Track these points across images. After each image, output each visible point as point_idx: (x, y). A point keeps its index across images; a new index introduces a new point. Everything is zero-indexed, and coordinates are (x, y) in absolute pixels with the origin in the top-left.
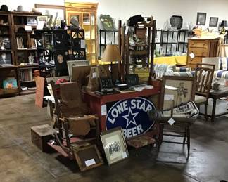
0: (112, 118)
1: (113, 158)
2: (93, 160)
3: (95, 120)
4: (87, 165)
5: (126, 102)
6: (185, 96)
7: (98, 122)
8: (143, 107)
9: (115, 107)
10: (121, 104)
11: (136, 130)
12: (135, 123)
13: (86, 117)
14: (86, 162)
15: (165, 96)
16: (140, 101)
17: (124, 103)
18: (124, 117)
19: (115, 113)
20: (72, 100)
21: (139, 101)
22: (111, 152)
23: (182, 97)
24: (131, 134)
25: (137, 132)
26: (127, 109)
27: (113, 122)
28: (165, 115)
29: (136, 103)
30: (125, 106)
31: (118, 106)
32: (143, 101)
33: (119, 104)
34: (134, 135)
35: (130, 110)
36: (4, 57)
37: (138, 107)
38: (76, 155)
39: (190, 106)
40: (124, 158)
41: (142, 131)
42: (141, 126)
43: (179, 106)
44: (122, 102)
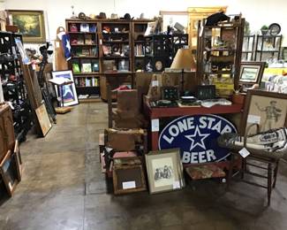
0: (170, 137)
1: (158, 185)
2: (134, 183)
3: (142, 136)
4: (124, 188)
5: (193, 119)
6: (277, 120)
7: (146, 138)
8: (217, 128)
9: (176, 123)
10: (184, 121)
11: (205, 155)
12: (203, 147)
13: (130, 131)
14: (124, 184)
15: (249, 116)
16: (214, 120)
17: (189, 120)
18: (188, 137)
19: (174, 131)
20: (128, 109)
21: (211, 120)
22: (157, 177)
23: (273, 120)
24: (198, 159)
25: (206, 158)
26: (193, 127)
27: (170, 141)
28: (236, 143)
29: (207, 122)
30: (190, 123)
31: (179, 123)
32: (217, 120)
33: (181, 120)
34: (201, 161)
35: (197, 129)
36: (123, 63)
37: (209, 127)
38: (114, 173)
39: (280, 135)
40: (174, 188)
41: (214, 158)
42: (212, 152)
43: (266, 133)
44: (186, 118)
